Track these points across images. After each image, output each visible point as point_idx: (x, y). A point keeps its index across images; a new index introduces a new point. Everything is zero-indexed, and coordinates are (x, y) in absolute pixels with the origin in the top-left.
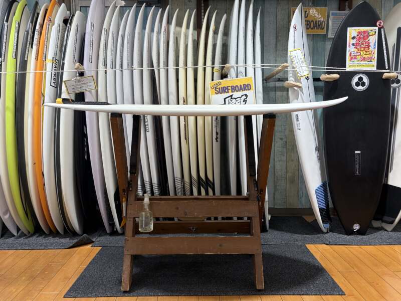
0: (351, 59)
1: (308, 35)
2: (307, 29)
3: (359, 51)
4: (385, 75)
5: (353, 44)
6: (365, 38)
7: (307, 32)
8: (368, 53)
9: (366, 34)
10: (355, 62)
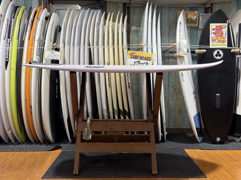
0: (213, 41)
1: (188, 27)
2: (187, 23)
3: (217, 37)
4: (232, 51)
5: (214, 33)
6: (220, 29)
7: (187, 25)
8: (222, 38)
9: (221, 27)
10: (215, 43)
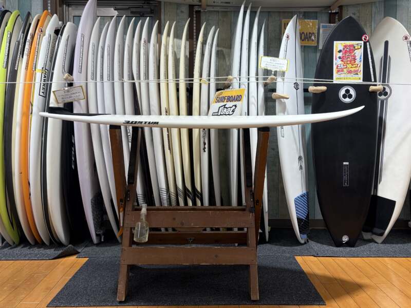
0: (338, 71)
3: (345, 64)
4: (372, 88)
5: (340, 58)
6: (352, 52)
9: (352, 48)
10: (342, 75)
